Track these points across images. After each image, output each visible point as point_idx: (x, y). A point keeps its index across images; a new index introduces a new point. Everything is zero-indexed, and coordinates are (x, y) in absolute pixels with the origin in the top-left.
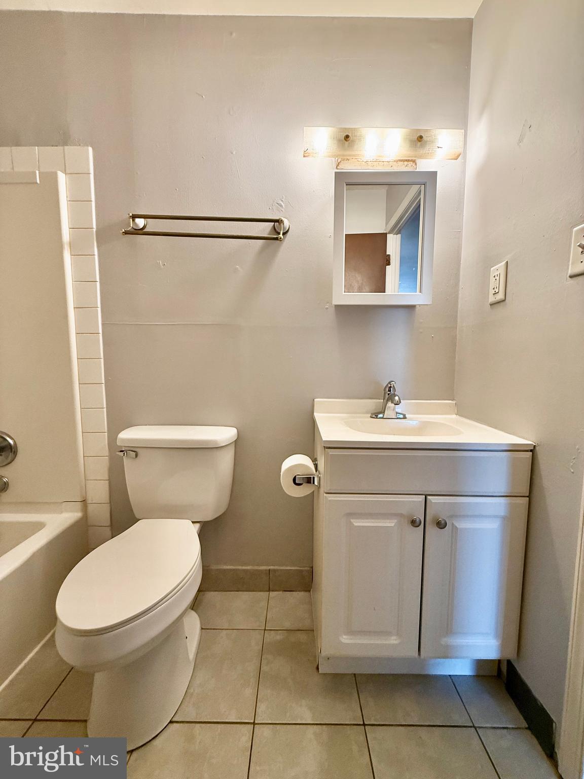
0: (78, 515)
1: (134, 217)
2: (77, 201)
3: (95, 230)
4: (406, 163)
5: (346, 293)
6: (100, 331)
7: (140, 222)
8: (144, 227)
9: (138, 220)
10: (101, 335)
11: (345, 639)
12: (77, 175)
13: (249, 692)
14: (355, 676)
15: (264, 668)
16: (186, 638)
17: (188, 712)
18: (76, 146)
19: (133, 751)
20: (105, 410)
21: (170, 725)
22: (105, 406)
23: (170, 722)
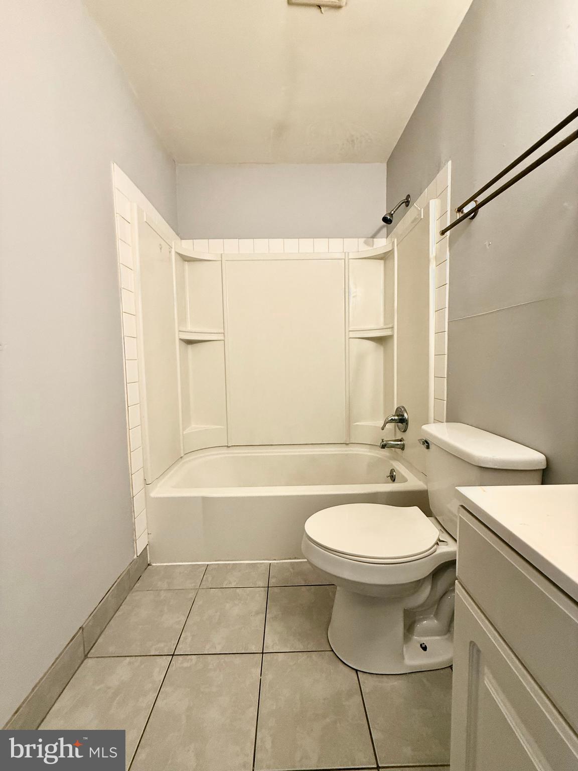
1: (460, 209)
2: (441, 216)
6: (446, 329)
9: (465, 209)
10: (446, 333)
12: (442, 194)
16: (425, 649)
17: (368, 684)
18: (444, 167)
19: (332, 651)
20: (445, 402)
21: (354, 671)
22: (445, 399)
23: (357, 671)
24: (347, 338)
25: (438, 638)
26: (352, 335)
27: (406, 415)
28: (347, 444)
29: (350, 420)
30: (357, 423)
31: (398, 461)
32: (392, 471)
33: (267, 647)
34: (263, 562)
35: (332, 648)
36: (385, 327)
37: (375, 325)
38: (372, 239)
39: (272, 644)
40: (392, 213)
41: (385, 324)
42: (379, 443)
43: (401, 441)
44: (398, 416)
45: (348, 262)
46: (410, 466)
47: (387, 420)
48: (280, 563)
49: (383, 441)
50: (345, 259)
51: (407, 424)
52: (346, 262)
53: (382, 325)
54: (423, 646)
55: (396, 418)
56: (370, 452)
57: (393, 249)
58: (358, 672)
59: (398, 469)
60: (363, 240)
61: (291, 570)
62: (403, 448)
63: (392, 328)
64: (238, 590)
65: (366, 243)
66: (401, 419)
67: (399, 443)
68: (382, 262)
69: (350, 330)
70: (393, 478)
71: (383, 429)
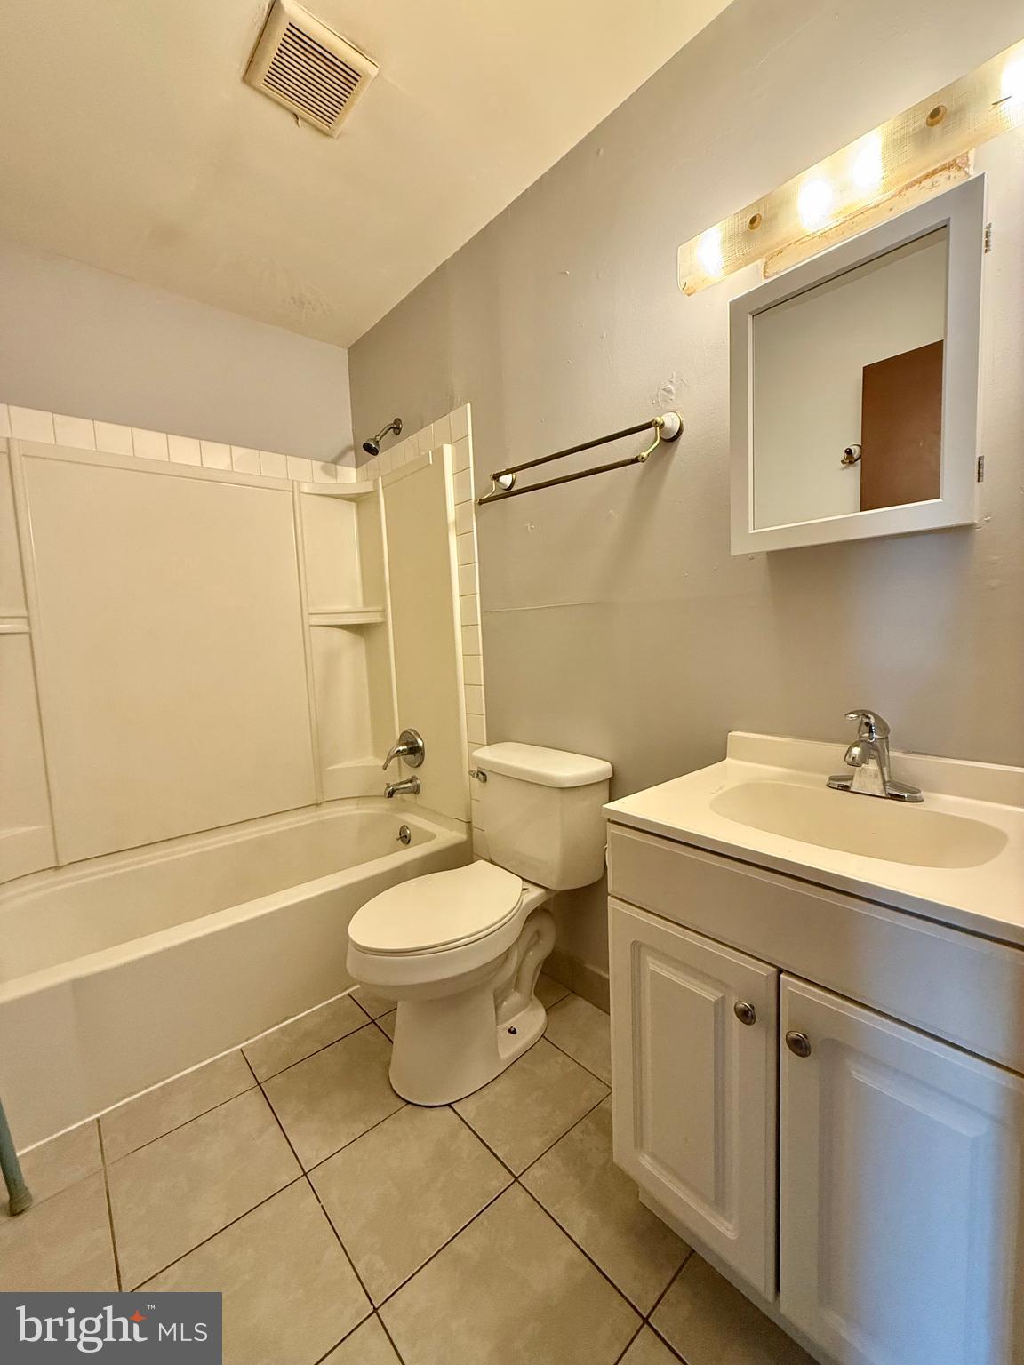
0: (462, 836)
1: (496, 477)
2: (461, 470)
3: (473, 501)
4: (928, 183)
5: (756, 531)
6: (479, 622)
7: (506, 480)
8: (513, 483)
9: (502, 479)
10: (480, 627)
11: (646, 1161)
12: (458, 443)
13: (537, 1143)
14: (690, 1255)
15: (575, 1133)
16: (514, 1032)
17: (469, 1110)
18: (458, 407)
19: (409, 1103)
20: (484, 717)
21: (447, 1107)
22: (484, 713)
23: (449, 1105)
24: (306, 626)
25: (522, 1013)
26: (315, 620)
27: (420, 743)
28: (317, 805)
29: (320, 764)
30: (336, 767)
31: (410, 812)
32: (403, 829)
33: (306, 1163)
34: (225, 1053)
35: (406, 1101)
36: (366, 609)
37: (350, 604)
38: (333, 465)
39: (315, 1153)
40: (378, 438)
41: (365, 603)
42: (382, 790)
43: (411, 781)
44: (406, 744)
45: (300, 499)
46: (433, 814)
47: (392, 754)
48: (260, 1039)
49: (388, 787)
50: (293, 492)
51: (423, 754)
52: (296, 497)
53: (360, 606)
54: (512, 1029)
55: (405, 747)
56: (357, 809)
57: (376, 491)
58: (453, 1105)
59: (414, 822)
60: (320, 464)
61: (287, 1039)
62: (416, 790)
63: (384, 611)
64: (201, 1120)
65: (324, 469)
66: (410, 749)
67: (409, 785)
68: (354, 504)
69: (310, 612)
70: (405, 839)
71: (385, 769)
